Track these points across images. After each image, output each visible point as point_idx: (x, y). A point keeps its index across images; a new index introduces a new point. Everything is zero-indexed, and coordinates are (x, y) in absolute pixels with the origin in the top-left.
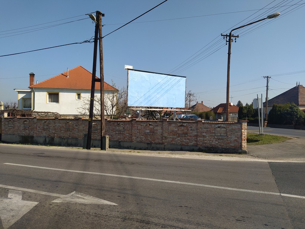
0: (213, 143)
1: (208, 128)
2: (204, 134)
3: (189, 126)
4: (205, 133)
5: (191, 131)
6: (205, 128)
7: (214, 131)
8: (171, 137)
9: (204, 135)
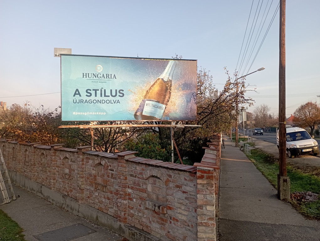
0: (144, 220)
1: (136, 177)
2: (130, 191)
3: (109, 168)
4: (132, 188)
5: (112, 180)
6: (131, 175)
7: (144, 187)
8: (88, 188)
9: (129, 195)
